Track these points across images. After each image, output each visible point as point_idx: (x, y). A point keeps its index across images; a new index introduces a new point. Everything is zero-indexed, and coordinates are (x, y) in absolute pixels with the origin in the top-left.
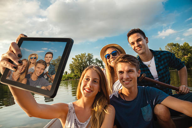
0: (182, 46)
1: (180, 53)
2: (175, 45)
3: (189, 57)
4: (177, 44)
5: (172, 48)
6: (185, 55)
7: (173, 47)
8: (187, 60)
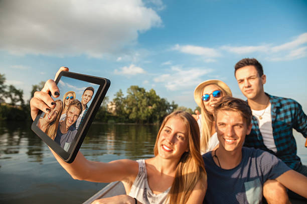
0: (148, 93)
1: (144, 102)
2: (140, 90)
3: (154, 109)
4: (143, 89)
5: (135, 93)
6: (150, 105)
7: (137, 92)
8: (151, 113)
